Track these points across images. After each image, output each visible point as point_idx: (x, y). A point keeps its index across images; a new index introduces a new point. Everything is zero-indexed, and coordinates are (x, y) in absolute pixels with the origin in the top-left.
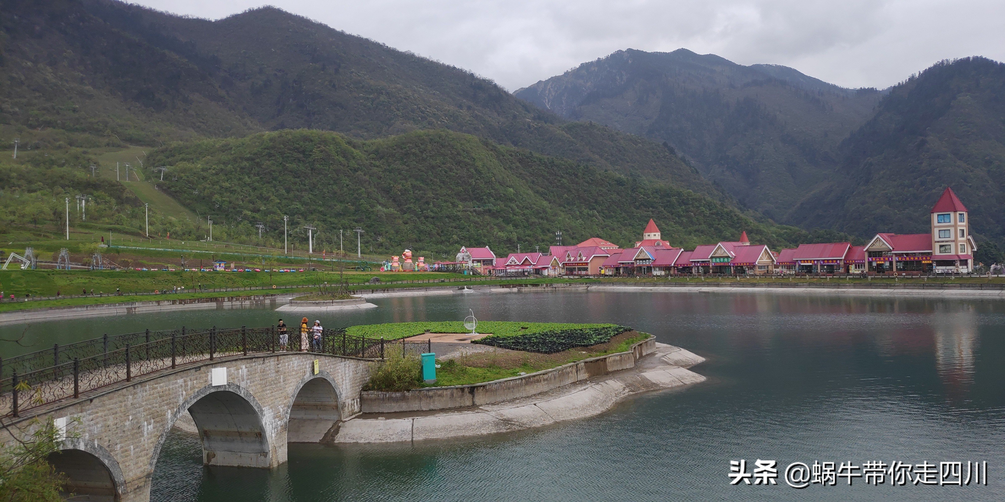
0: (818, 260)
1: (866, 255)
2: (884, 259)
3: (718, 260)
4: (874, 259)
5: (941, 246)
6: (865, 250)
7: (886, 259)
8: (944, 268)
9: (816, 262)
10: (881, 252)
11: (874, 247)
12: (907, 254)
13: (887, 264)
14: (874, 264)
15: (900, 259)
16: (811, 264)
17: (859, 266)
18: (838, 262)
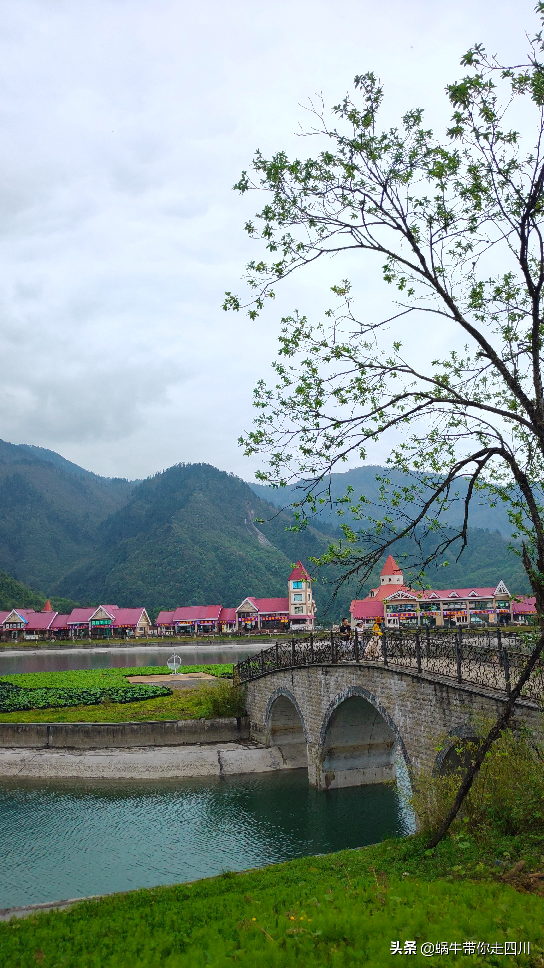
0: (195, 621)
1: (237, 615)
2: (251, 619)
3: (98, 623)
4: (243, 619)
5: (296, 608)
6: (236, 611)
7: (253, 619)
8: (298, 626)
9: (193, 623)
10: (249, 613)
11: (243, 609)
12: (269, 615)
13: (254, 623)
14: (243, 624)
15: (264, 619)
16: (189, 625)
17: (230, 625)
18: (213, 622)
